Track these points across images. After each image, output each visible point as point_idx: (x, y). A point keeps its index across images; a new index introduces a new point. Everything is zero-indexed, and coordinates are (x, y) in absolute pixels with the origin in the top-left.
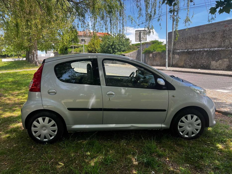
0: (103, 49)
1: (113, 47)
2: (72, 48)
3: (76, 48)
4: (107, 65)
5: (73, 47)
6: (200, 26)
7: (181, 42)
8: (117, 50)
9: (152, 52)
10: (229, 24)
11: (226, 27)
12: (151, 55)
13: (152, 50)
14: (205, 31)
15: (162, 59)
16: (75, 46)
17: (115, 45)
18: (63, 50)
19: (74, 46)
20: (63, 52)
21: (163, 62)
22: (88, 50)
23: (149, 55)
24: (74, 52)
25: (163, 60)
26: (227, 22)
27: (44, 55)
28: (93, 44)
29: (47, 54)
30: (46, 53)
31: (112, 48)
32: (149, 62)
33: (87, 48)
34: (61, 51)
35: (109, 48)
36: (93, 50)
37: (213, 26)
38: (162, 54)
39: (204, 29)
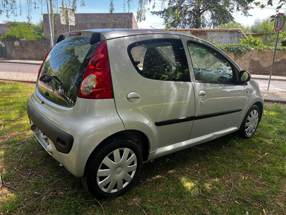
6: (88, 14)
7: (64, 30)
9: (18, 40)
10: (119, 18)
11: (116, 20)
12: (17, 43)
13: (17, 35)
14: (94, 21)
15: (38, 50)
21: (41, 55)
23: (14, 43)
25: (40, 52)
26: (116, 16)
32: (14, 53)
37: (103, 17)
38: (37, 43)
39: (93, 19)
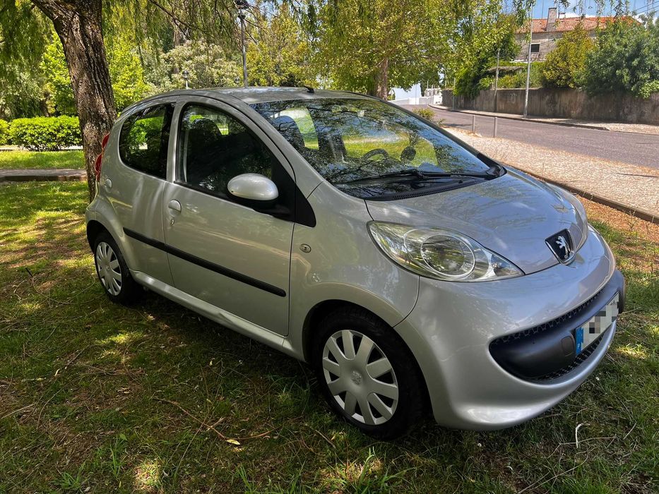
0: (594, 71)
1: (635, 63)
2: (495, 76)
3: (507, 76)
4: (601, 129)
5: (498, 73)
8: (647, 76)
16: (505, 68)
17: (643, 57)
18: (466, 85)
19: (501, 68)
20: (466, 90)
22: (544, 77)
24: (497, 89)
27: (418, 99)
28: (564, 58)
29: (425, 97)
30: (423, 95)
31: (629, 67)
33: (541, 72)
34: (461, 85)
35: (618, 66)
36: (559, 78)
